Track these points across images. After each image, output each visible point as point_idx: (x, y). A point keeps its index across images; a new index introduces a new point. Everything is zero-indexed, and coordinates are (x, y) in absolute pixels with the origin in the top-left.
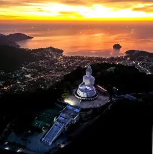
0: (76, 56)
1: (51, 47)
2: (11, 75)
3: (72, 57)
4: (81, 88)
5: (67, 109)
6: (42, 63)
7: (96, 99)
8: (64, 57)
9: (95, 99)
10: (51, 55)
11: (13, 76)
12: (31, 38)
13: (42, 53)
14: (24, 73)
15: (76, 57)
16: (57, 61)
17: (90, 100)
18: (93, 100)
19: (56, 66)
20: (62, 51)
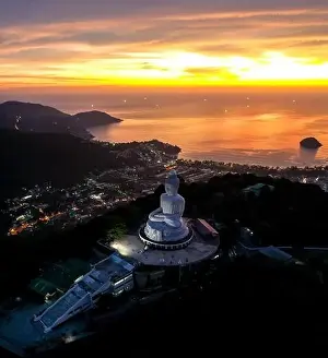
0: (206, 162)
1: (155, 141)
2: (64, 192)
3: (197, 163)
4: (152, 219)
5: (109, 262)
6: (130, 174)
7: (184, 247)
8: (180, 163)
9: (180, 248)
10: (152, 156)
11: (68, 195)
12: (119, 121)
13: (133, 153)
14: (89, 191)
15: (207, 164)
16: (163, 170)
17: (169, 249)
18: (175, 249)
19: (158, 180)
20: (177, 150)
